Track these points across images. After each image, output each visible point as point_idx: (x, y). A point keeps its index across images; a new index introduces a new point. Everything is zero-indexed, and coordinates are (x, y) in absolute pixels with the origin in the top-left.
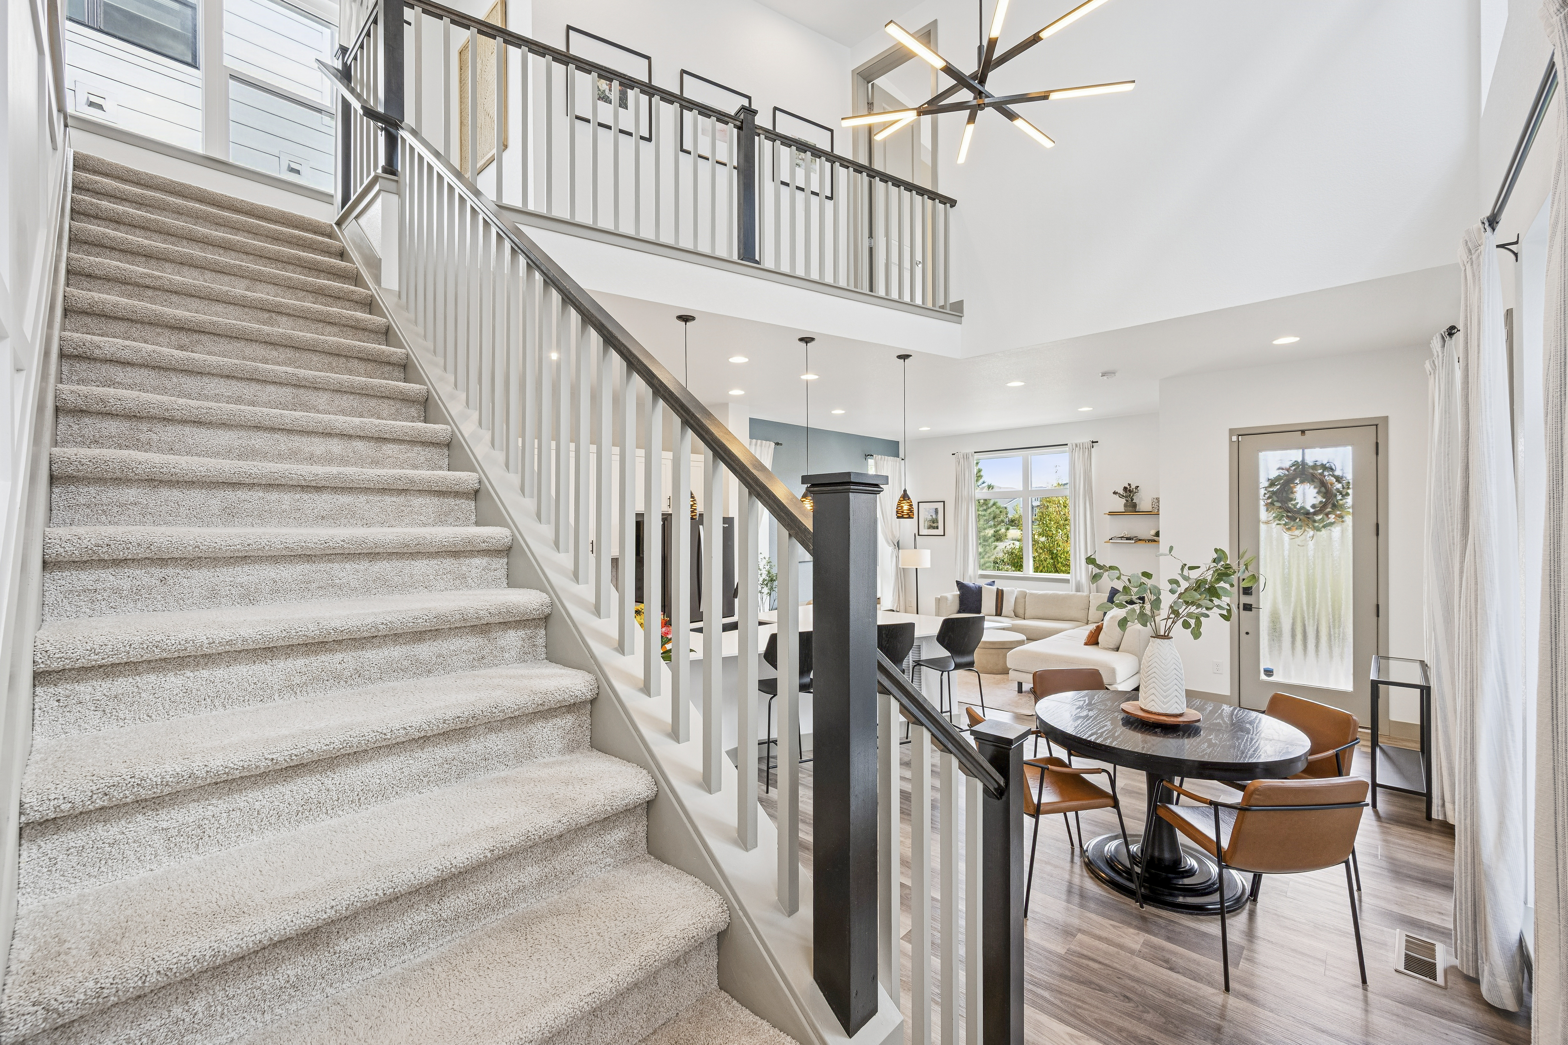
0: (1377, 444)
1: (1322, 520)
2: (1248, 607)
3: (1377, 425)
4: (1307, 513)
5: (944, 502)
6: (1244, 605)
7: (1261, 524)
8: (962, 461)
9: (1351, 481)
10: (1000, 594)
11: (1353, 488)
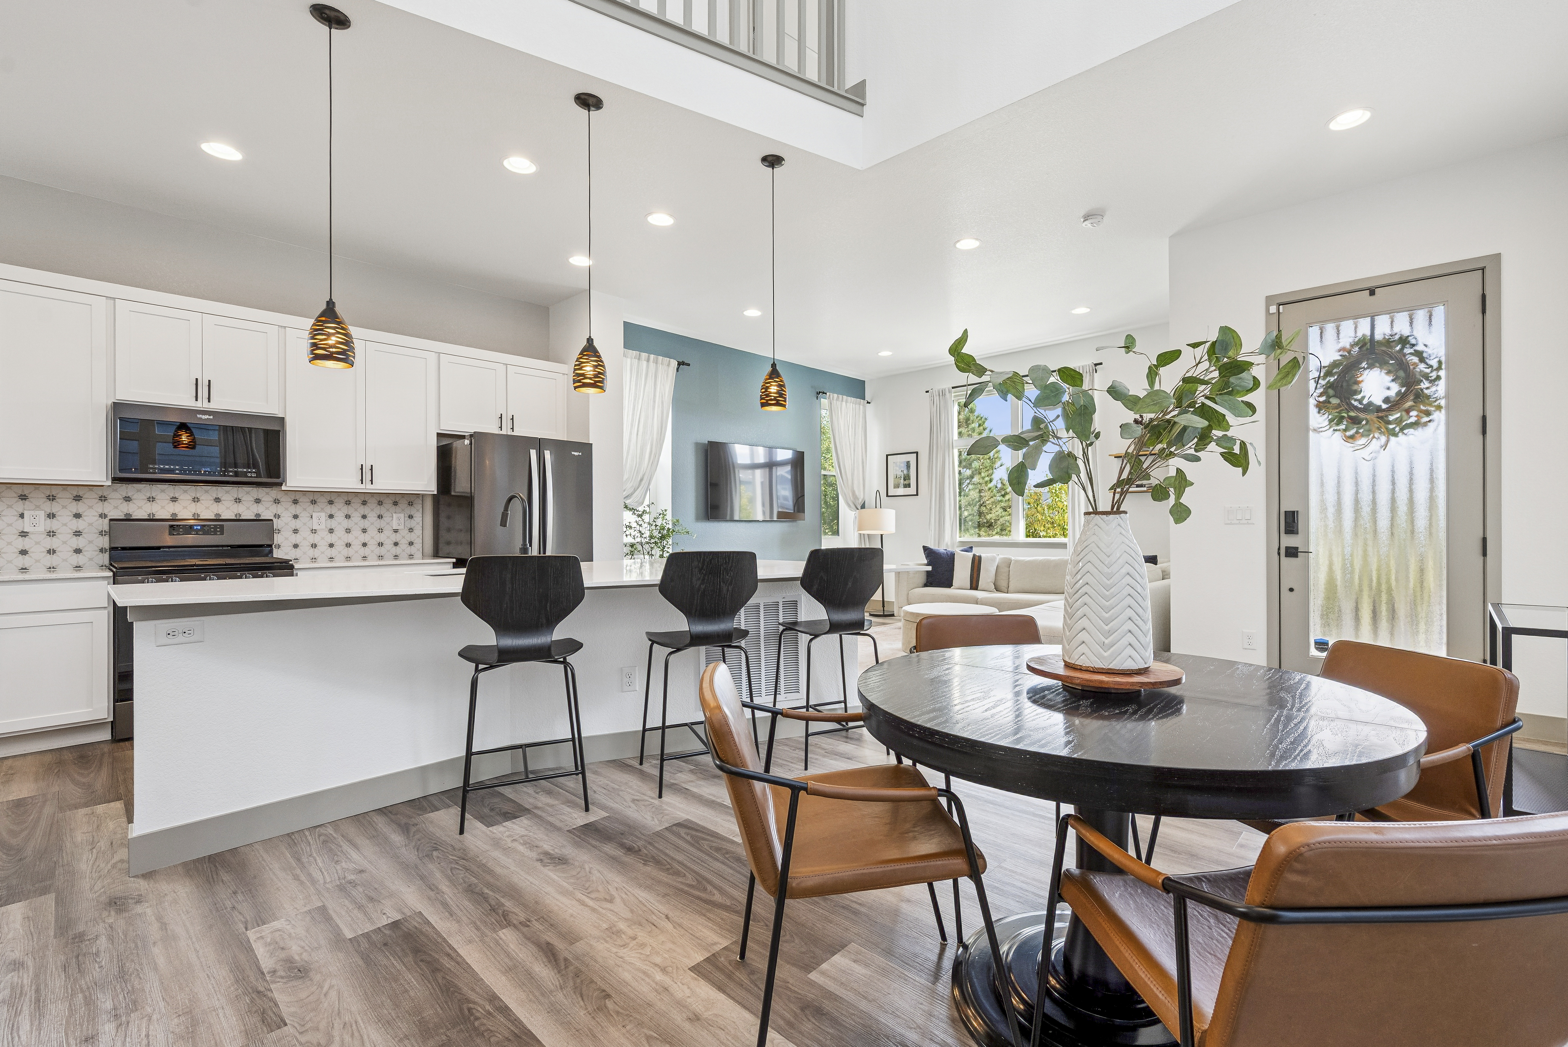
0: (1484, 297)
1: (1399, 421)
2: (1292, 552)
3: (1483, 269)
4: (1379, 409)
5: (917, 453)
6: (1287, 548)
7: (1311, 433)
8: (936, 398)
9: (1443, 359)
10: (977, 561)
11: (1447, 369)
